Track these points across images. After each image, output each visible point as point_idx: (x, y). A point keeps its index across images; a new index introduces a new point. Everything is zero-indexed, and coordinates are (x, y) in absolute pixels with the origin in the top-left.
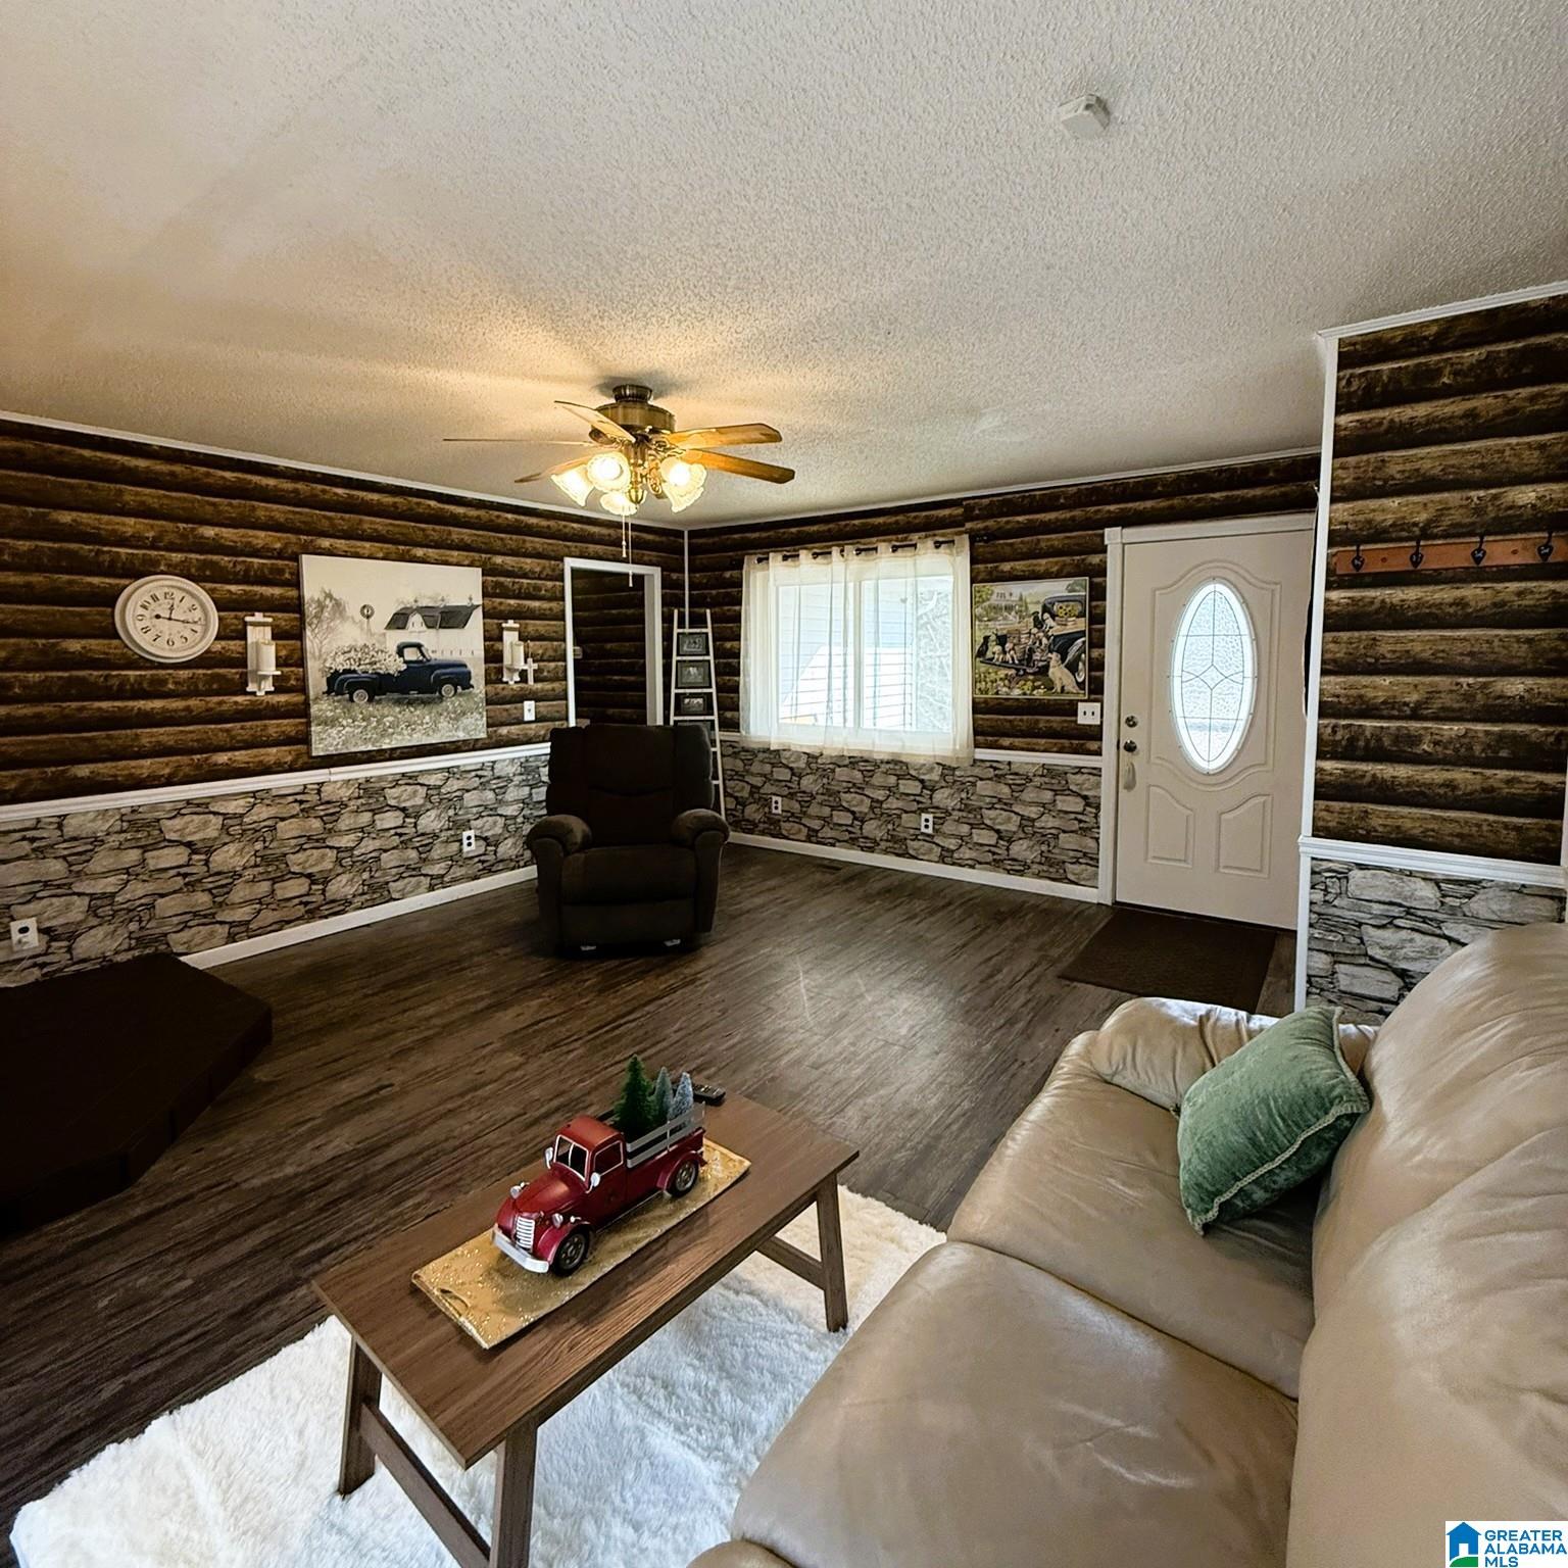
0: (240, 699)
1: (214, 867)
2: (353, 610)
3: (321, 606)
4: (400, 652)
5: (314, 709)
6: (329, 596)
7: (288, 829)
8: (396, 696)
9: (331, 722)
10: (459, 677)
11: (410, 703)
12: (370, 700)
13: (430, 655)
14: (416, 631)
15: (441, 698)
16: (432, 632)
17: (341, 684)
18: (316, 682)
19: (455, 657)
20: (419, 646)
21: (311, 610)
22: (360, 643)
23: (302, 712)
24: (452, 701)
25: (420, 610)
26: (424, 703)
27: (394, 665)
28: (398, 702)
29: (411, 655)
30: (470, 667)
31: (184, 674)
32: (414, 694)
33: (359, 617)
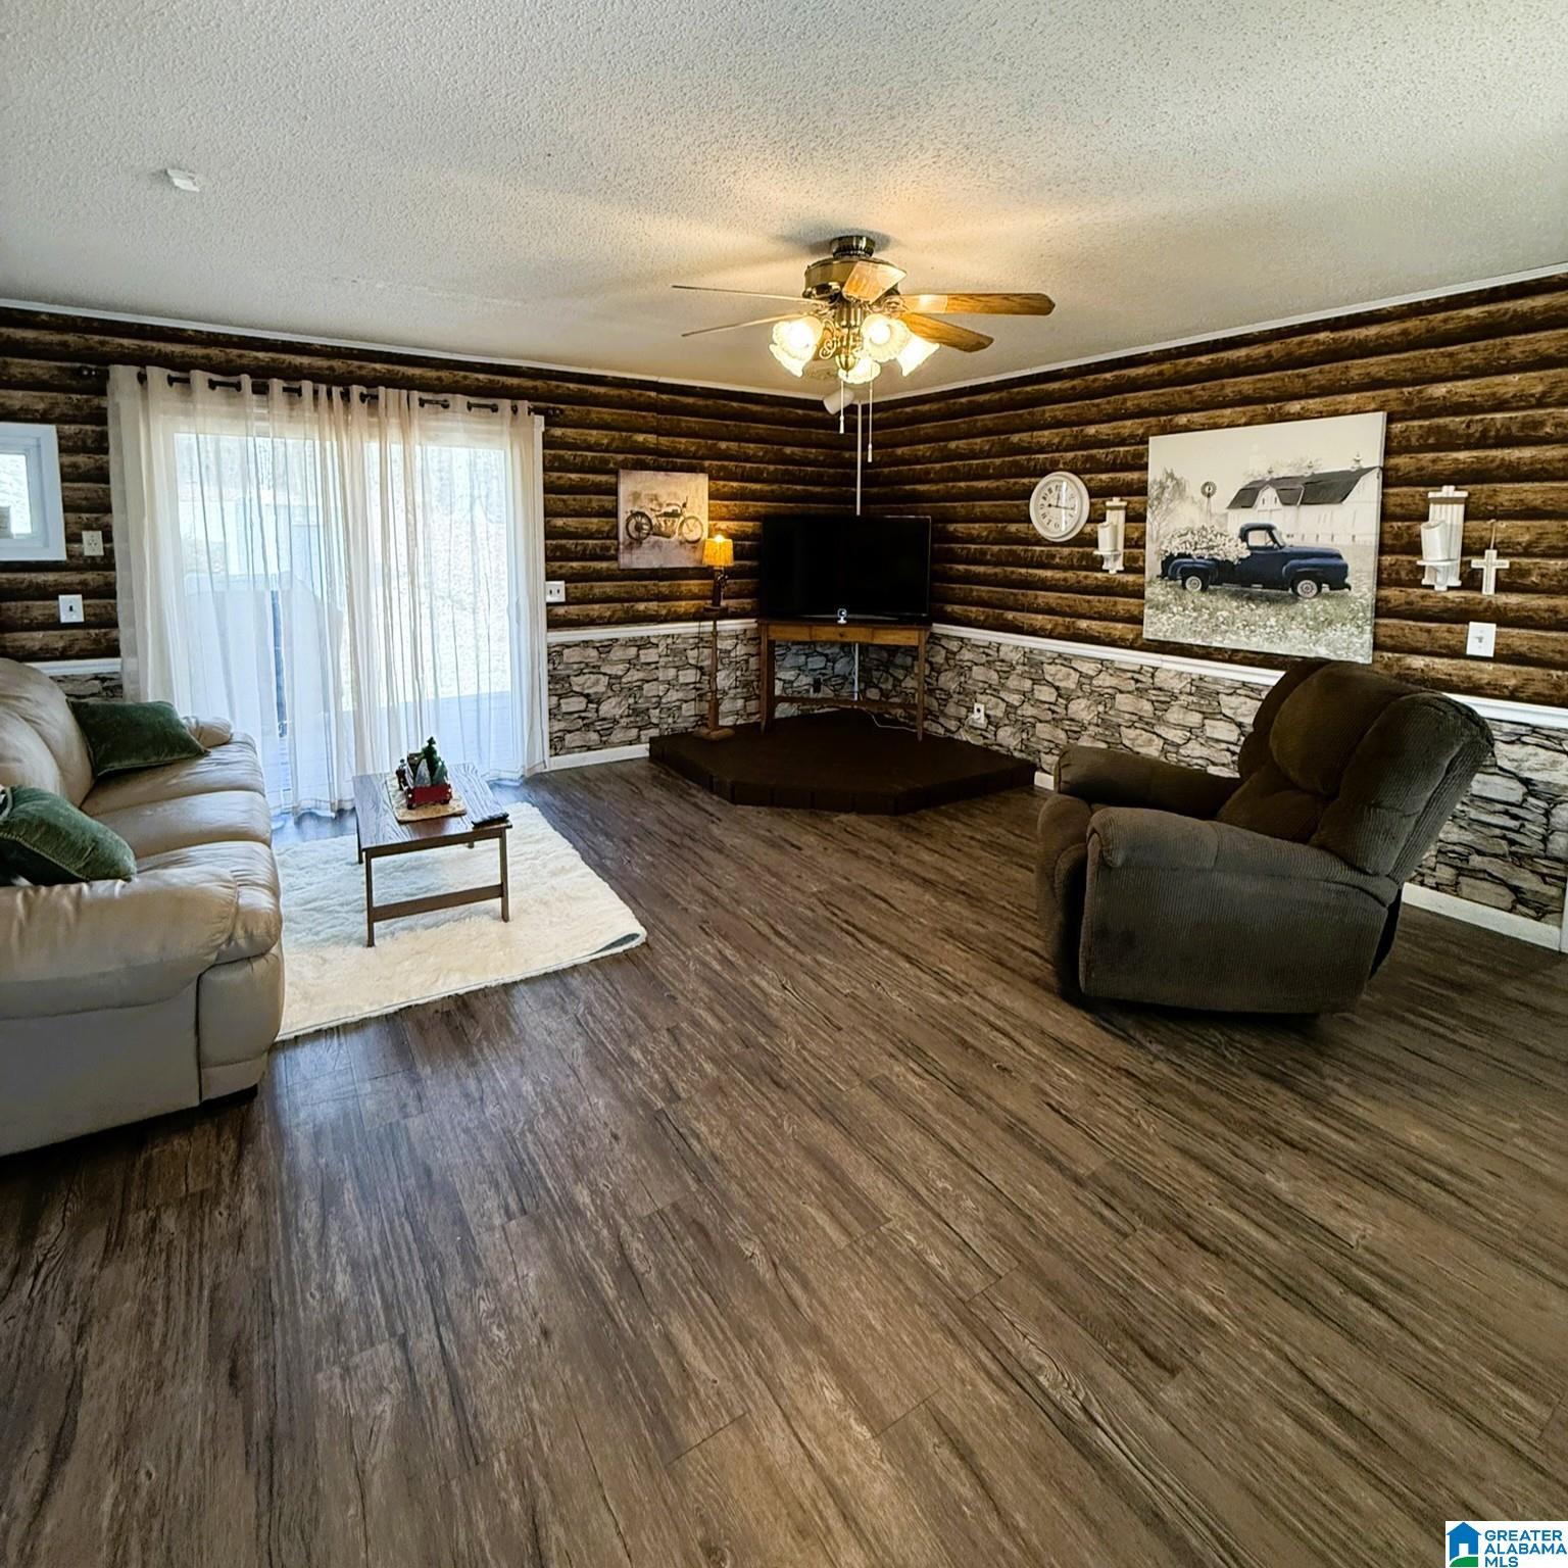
0: (1099, 575)
1: (1070, 713)
2: (1194, 490)
3: (1163, 487)
4: (1244, 536)
5: (1148, 592)
6: (1171, 476)
8: (1234, 588)
9: (1162, 607)
10: (1329, 572)
11: (1250, 599)
12: (1204, 589)
13: (1283, 540)
14: (1268, 508)
15: (1296, 597)
16: (1291, 510)
17: (1176, 569)
18: (1153, 565)
19: (1323, 543)
20: (1269, 529)
21: (1153, 491)
22: (1198, 525)
23: (1138, 593)
24: (1312, 602)
25: (1274, 482)
26: (1271, 601)
27: (1236, 551)
28: (1235, 595)
29: (1258, 539)
30: (1347, 559)
31: (1066, 551)
32: (1257, 588)
33: (1199, 496)
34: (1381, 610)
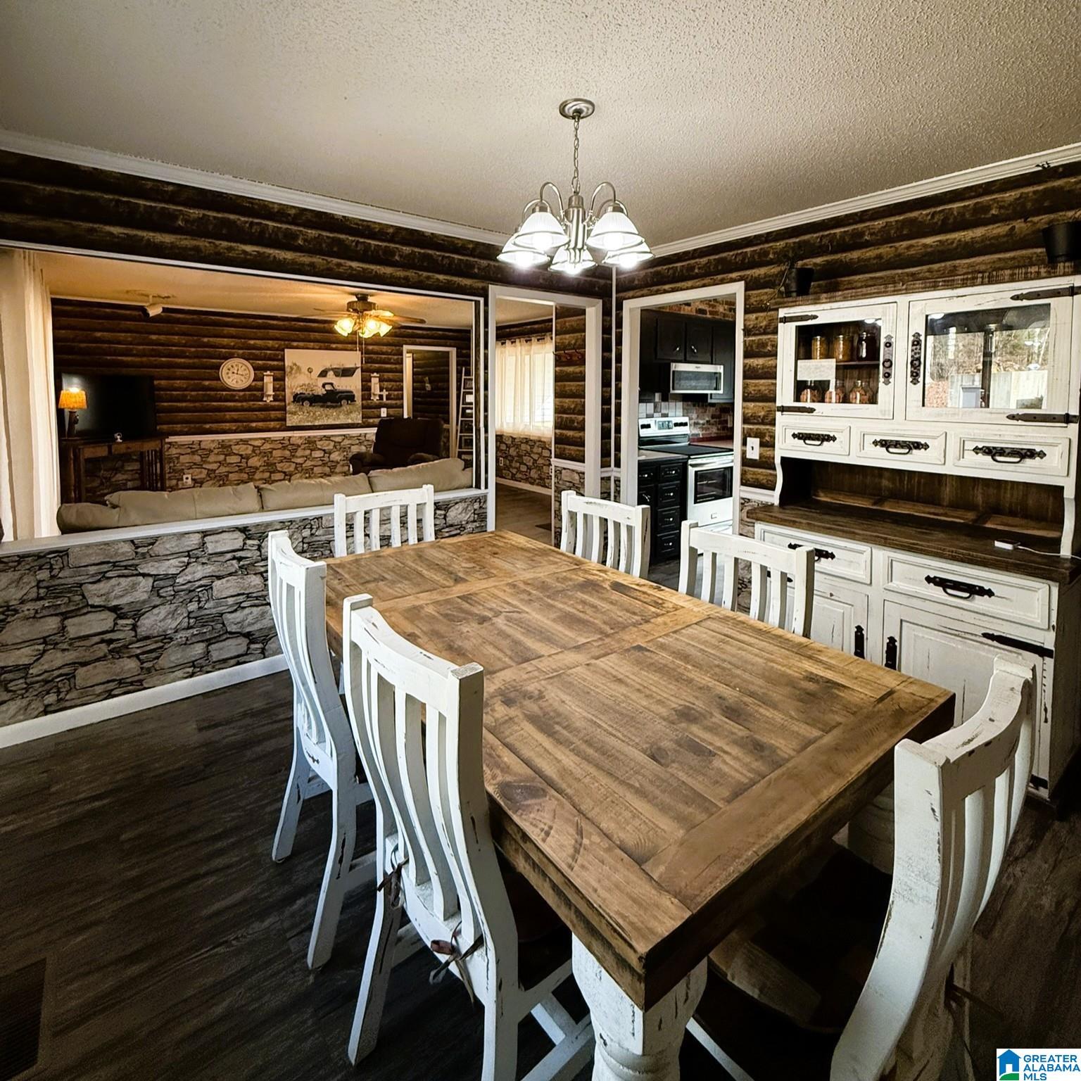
0: (261, 403)
1: (249, 465)
2: (304, 370)
3: (292, 368)
4: (324, 386)
5: (288, 408)
6: (295, 364)
7: (277, 453)
8: (321, 404)
9: (294, 413)
10: (350, 397)
11: (328, 407)
12: (310, 405)
13: (336, 387)
14: (331, 377)
15: (341, 406)
16: (338, 378)
17: (298, 399)
18: (289, 398)
19: (348, 389)
20: (332, 384)
21: (288, 370)
22: (307, 383)
23: (284, 409)
24: (346, 406)
25: (332, 369)
26: (334, 407)
27: (321, 392)
28: (322, 406)
29: (328, 387)
30: (354, 393)
31: (242, 393)
32: (329, 404)
33: (307, 372)
34: (363, 407)
